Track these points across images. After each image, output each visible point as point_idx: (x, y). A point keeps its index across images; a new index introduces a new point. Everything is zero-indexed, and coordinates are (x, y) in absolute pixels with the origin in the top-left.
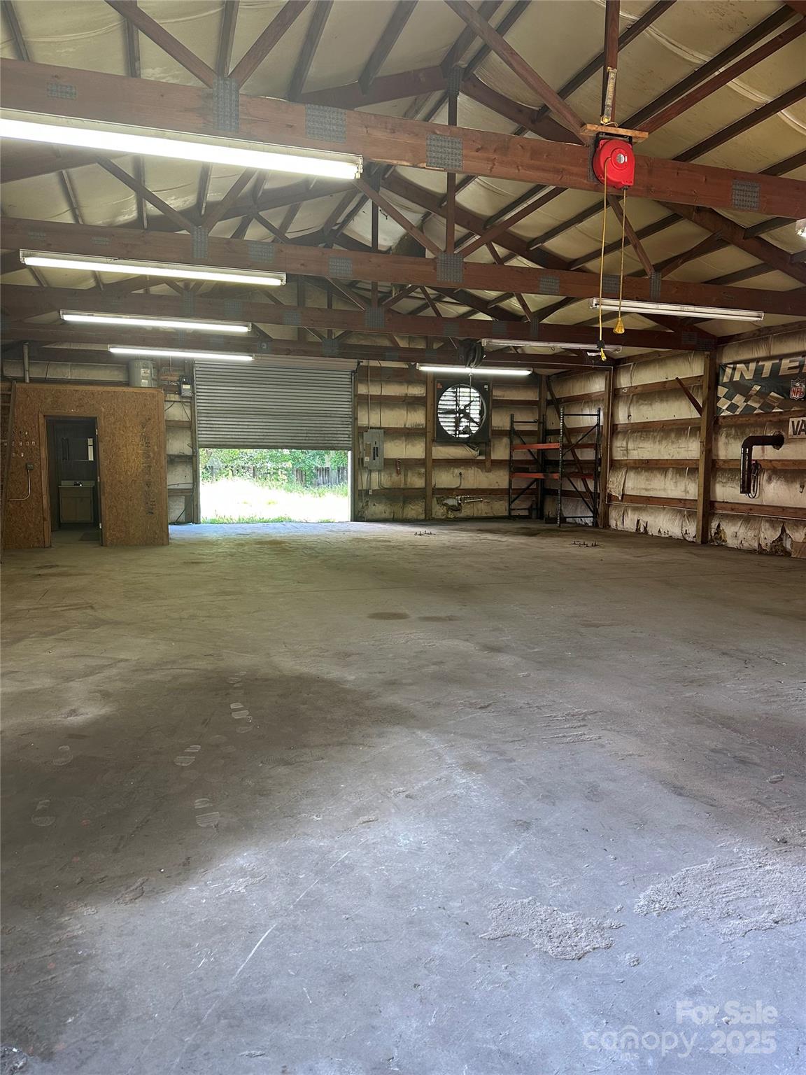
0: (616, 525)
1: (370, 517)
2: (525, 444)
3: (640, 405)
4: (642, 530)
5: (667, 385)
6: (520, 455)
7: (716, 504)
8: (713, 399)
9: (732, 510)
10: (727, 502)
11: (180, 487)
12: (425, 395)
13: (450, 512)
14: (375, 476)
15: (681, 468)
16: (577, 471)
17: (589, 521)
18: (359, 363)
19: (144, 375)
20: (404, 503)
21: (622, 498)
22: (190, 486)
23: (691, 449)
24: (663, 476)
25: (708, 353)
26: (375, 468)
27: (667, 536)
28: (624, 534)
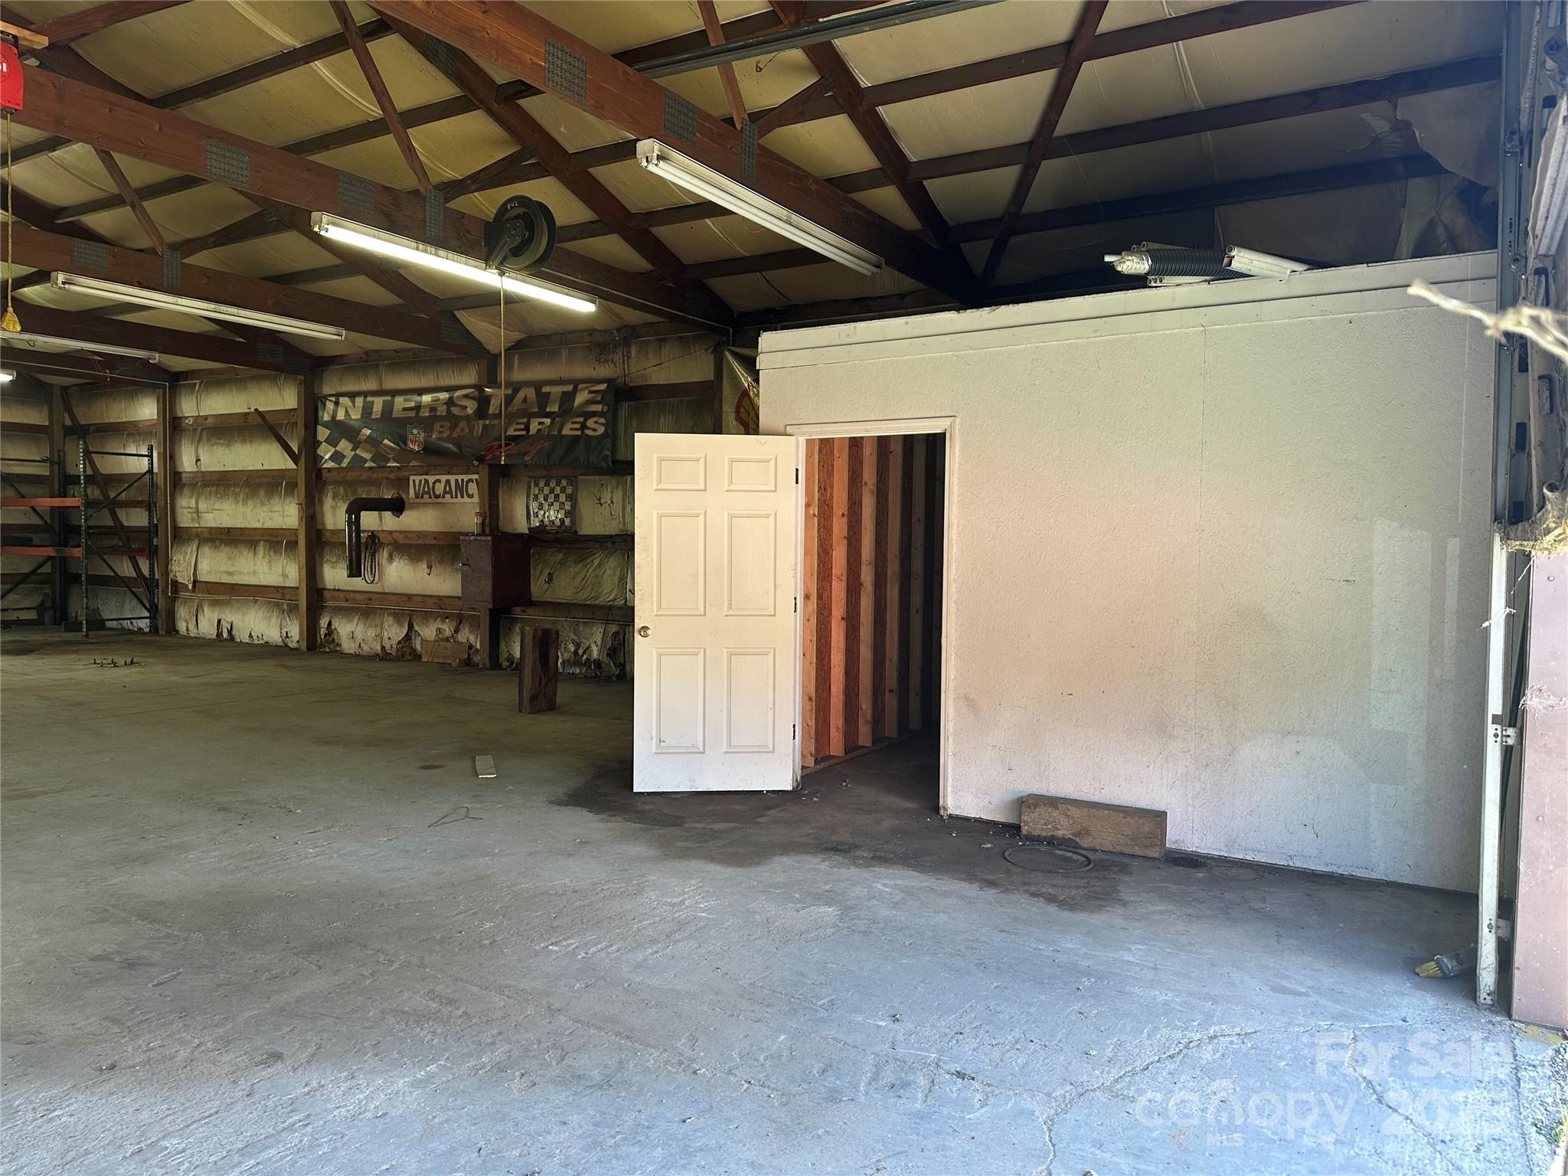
0: (187, 629)
2: (24, 497)
3: (213, 445)
4: (225, 635)
5: (250, 419)
6: (18, 516)
7: (327, 595)
8: (311, 444)
9: (347, 600)
10: (338, 590)
15: (275, 540)
16: (121, 544)
17: (144, 624)
21: (194, 586)
23: (286, 514)
24: (251, 553)
25: (302, 377)
27: (262, 642)
28: (201, 643)
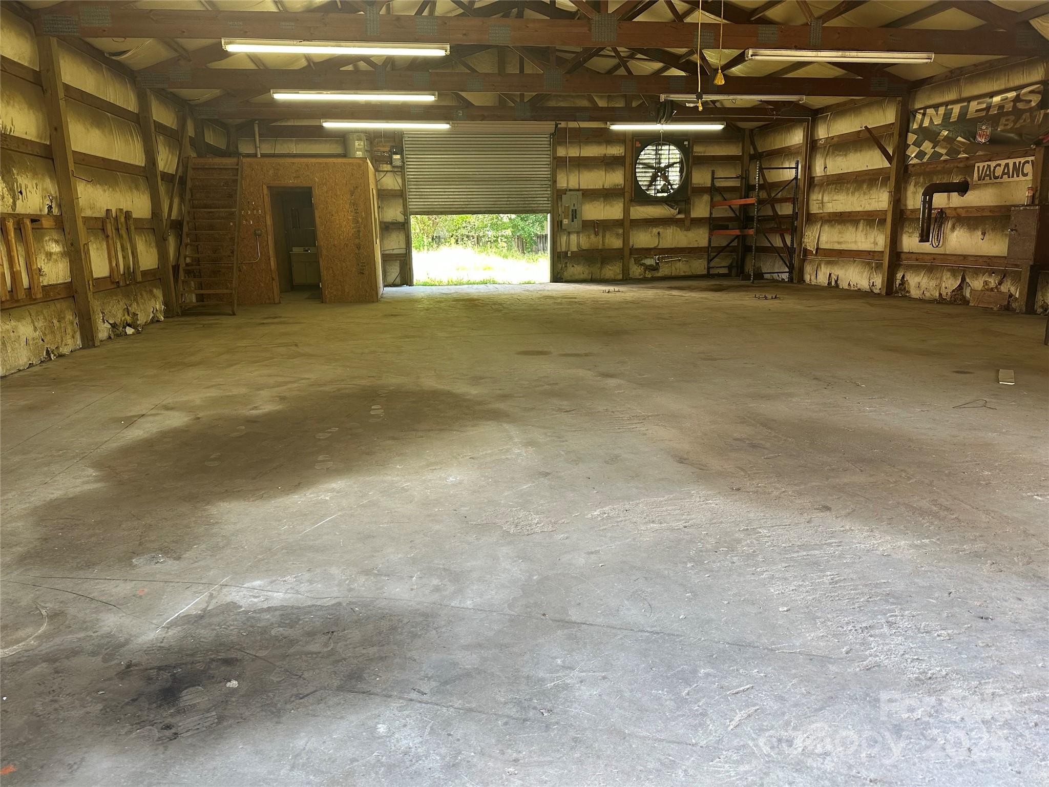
0: (810, 280)
1: (569, 278)
2: (726, 200)
3: (835, 157)
4: (833, 284)
5: (861, 135)
6: (722, 212)
7: (903, 256)
8: (902, 147)
9: (917, 260)
10: (912, 253)
11: (395, 252)
12: (623, 154)
13: (647, 272)
14: (574, 237)
15: (870, 219)
16: (776, 226)
17: (785, 276)
18: (556, 126)
19: (358, 147)
20: (602, 263)
21: (816, 252)
22: (403, 251)
23: (880, 200)
24: (854, 229)
25: (900, 99)
26: (574, 230)
27: (856, 289)
28: (818, 288)
